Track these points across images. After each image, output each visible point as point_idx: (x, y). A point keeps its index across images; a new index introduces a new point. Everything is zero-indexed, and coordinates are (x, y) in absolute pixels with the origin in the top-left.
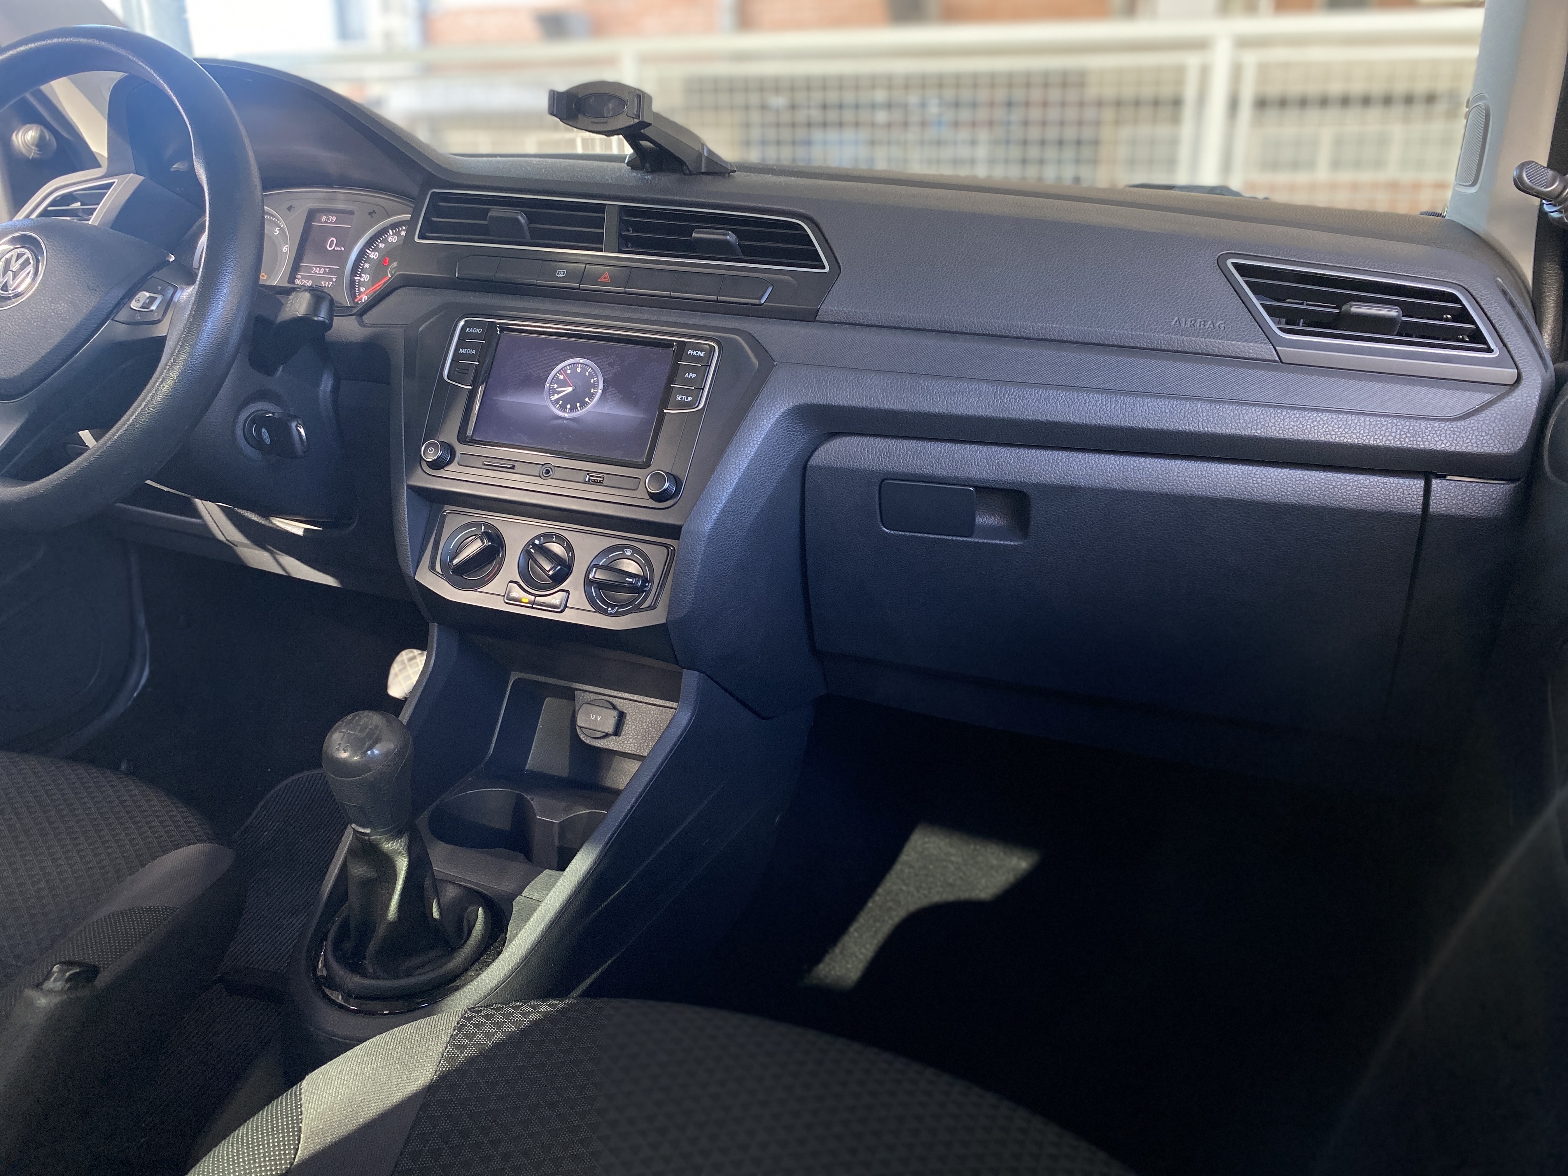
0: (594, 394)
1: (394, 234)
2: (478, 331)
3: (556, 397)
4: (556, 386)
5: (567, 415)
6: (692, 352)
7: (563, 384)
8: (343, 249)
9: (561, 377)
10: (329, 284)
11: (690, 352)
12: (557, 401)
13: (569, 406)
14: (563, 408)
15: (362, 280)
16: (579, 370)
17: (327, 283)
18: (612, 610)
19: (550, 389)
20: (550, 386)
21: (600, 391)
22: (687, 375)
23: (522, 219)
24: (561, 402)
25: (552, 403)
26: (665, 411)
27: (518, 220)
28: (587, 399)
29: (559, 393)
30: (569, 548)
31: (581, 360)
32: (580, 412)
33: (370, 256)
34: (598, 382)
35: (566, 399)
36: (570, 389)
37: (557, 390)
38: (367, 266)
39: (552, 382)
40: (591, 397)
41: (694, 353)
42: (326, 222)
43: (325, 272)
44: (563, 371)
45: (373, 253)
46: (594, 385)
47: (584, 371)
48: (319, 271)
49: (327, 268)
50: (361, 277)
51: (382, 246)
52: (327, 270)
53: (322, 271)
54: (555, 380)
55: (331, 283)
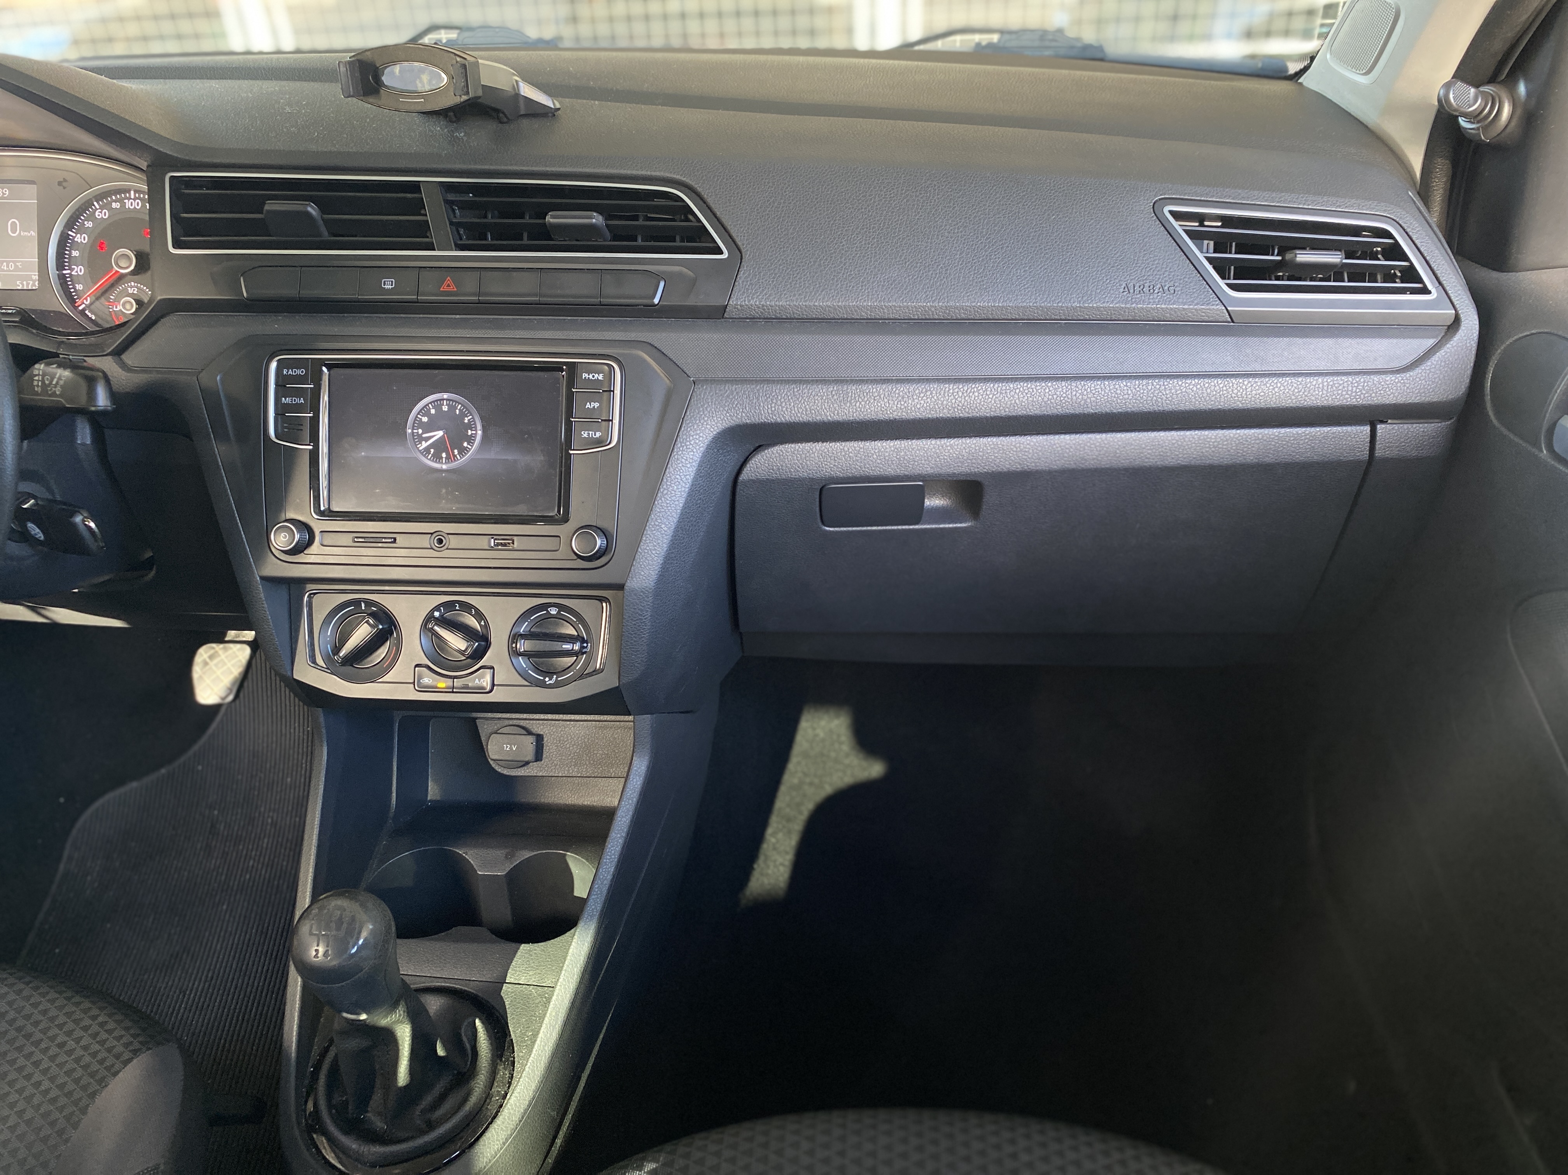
0: (473, 437)
1: (102, 208)
2: (299, 372)
3: (424, 445)
4: (420, 431)
5: (444, 467)
6: (587, 375)
7: (430, 427)
8: (33, 233)
9: (425, 419)
10: (28, 284)
11: (585, 375)
12: (427, 450)
13: (444, 455)
14: (437, 457)
15: (73, 273)
16: (445, 408)
17: (25, 283)
18: (550, 679)
19: (413, 436)
20: (413, 433)
21: (480, 432)
22: (588, 405)
23: (312, 210)
24: (432, 451)
25: (422, 453)
26: (571, 452)
27: (308, 214)
28: (465, 444)
29: (426, 439)
30: (479, 616)
31: (446, 396)
32: (461, 461)
33: (76, 240)
34: (474, 421)
35: (439, 446)
36: (440, 433)
37: (424, 436)
38: (75, 253)
39: (414, 426)
40: (470, 439)
41: (591, 377)
43: (17, 269)
44: (425, 411)
45: (79, 235)
46: (470, 426)
47: (452, 408)
48: (8, 266)
49: (19, 262)
50: (72, 270)
51: (89, 224)
52: (18, 264)
53: (12, 266)
54: (418, 424)
55: (31, 282)
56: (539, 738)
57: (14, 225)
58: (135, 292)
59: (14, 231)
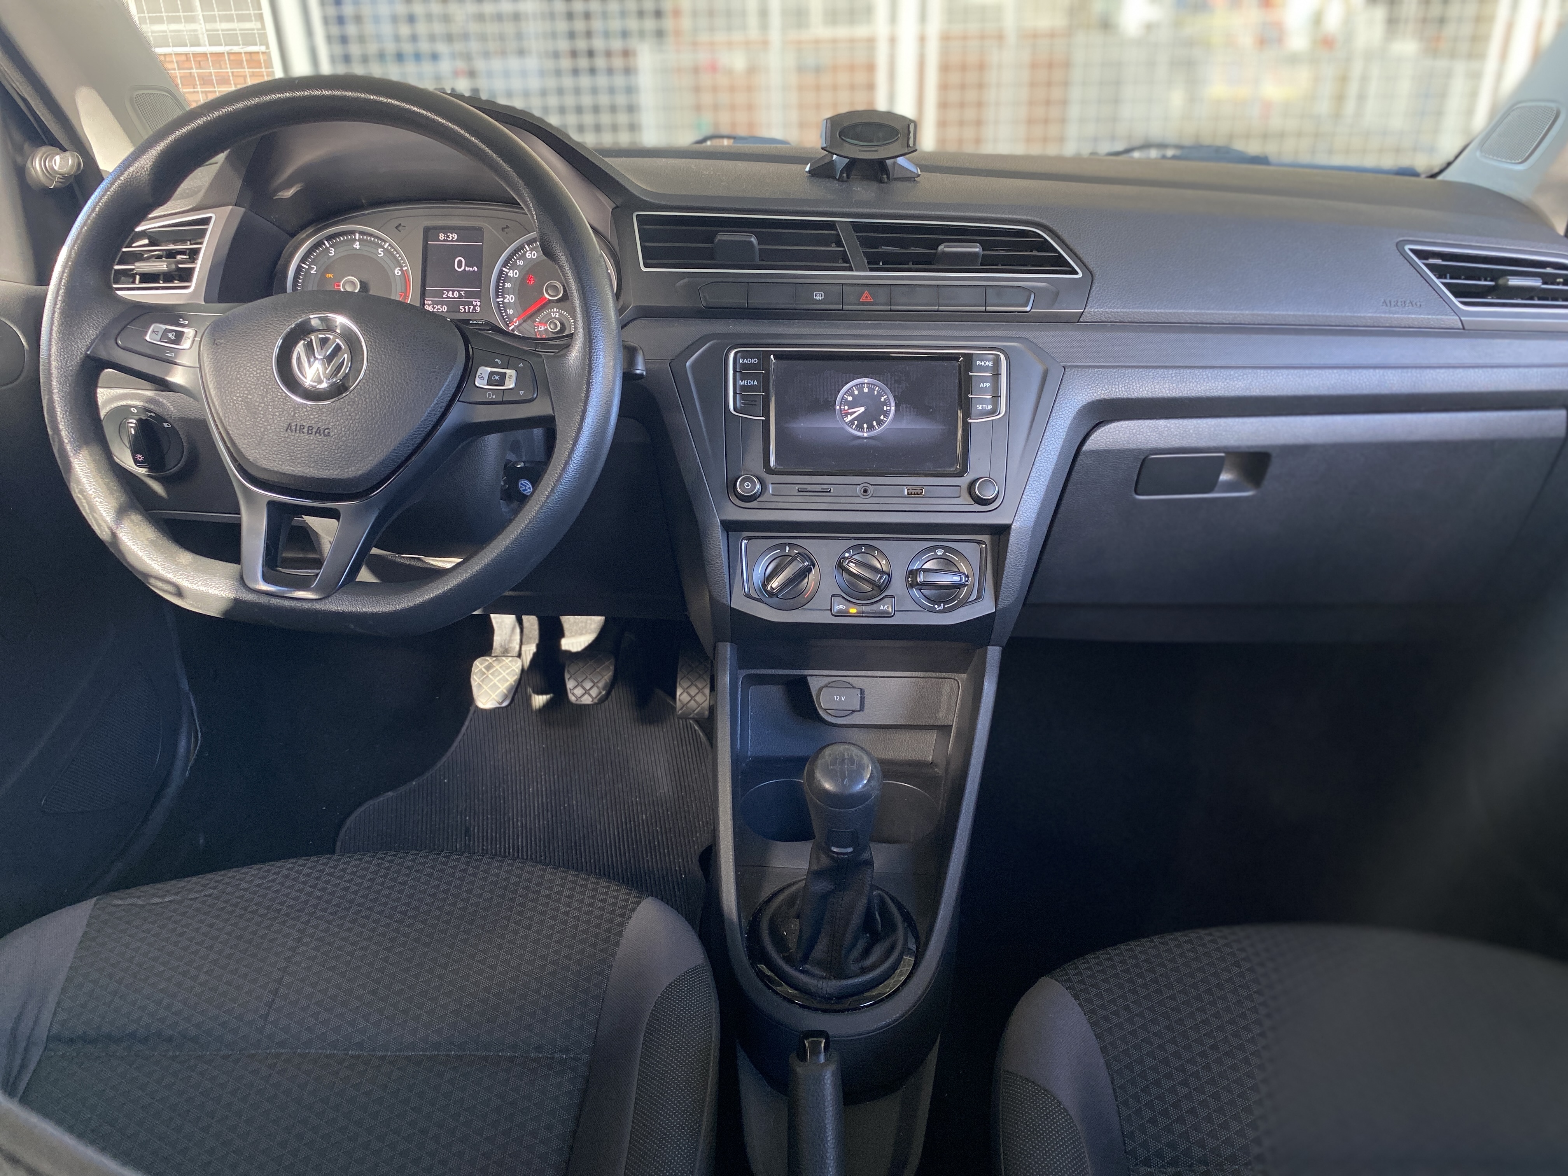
0: (888, 411)
1: (531, 250)
2: (752, 361)
3: (850, 418)
4: (846, 408)
5: (866, 435)
6: (980, 363)
7: (852, 405)
8: (475, 269)
9: (850, 398)
10: (469, 308)
11: (978, 363)
12: (852, 422)
13: (865, 426)
14: (860, 427)
15: (506, 301)
16: (866, 390)
17: (467, 307)
18: (939, 607)
19: (841, 411)
20: (840, 409)
21: (893, 408)
22: (982, 385)
23: (753, 240)
24: (856, 422)
25: (848, 425)
26: (970, 421)
28: (882, 417)
29: (852, 414)
31: (866, 380)
32: (878, 430)
33: (509, 275)
34: (889, 399)
35: (861, 419)
36: (862, 409)
37: (850, 411)
38: (508, 285)
39: (841, 404)
40: (886, 414)
41: (983, 363)
42: (444, 240)
43: (460, 296)
44: (850, 392)
45: (511, 271)
46: (886, 403)
47: (871, 390)
48: (453, 294)
49: (462, 291)
50: (504, 298)
51: (520, 263)
52: (462, 293)
53: (456, 294)
54: (844, 401)
55: (472, 307)
56: (862, 691)
57: (460, 262)
58: (557, 316)
59: (460, 266)
